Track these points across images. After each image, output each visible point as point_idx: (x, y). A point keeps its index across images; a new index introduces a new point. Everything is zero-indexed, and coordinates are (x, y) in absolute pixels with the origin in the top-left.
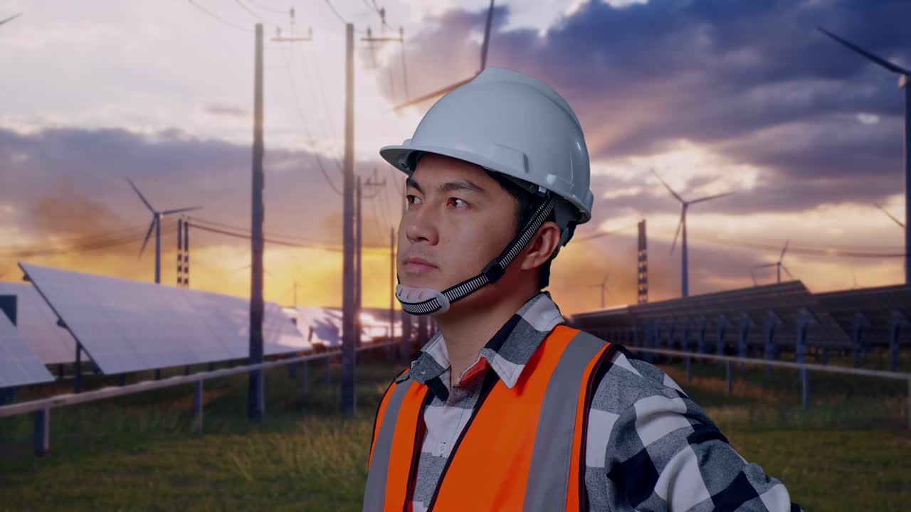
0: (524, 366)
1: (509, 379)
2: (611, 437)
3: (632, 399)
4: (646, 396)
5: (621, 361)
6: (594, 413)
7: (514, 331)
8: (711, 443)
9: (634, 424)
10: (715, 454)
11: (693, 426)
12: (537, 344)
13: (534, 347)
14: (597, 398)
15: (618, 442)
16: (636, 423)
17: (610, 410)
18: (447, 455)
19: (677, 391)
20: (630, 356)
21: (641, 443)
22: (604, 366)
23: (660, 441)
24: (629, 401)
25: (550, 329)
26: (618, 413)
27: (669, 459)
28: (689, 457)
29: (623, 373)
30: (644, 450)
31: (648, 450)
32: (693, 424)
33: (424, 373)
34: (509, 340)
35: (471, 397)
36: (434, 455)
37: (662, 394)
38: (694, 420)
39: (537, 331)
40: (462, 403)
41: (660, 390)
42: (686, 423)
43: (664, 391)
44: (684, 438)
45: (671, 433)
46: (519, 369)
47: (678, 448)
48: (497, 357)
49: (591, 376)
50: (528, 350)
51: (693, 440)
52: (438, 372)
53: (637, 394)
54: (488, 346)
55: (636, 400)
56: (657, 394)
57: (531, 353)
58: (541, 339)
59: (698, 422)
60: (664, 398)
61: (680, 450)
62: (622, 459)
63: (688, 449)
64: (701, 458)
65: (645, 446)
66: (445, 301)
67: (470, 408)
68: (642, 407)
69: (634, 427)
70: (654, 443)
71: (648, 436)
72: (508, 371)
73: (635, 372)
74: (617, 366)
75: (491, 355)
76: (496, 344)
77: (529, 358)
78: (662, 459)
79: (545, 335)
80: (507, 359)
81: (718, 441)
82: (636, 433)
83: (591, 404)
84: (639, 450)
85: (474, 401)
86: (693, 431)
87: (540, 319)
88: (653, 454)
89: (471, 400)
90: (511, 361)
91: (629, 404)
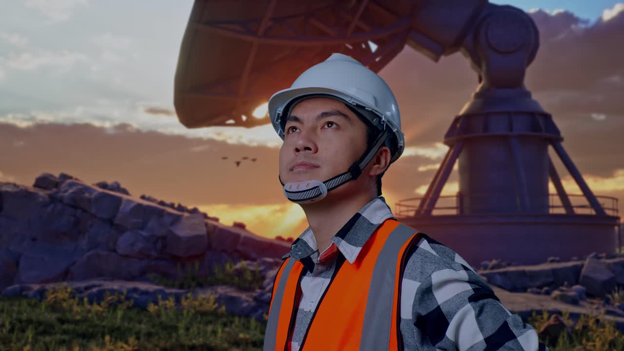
0: (361, 248)
1: (351, 257)
2: (415, 298)
3: (430, 271)
4: (439, 269)
5: (424, 245)
6: (405, 281)
7: (356, 224)
8: (485, 301)
9: (431, 289)
10: (487, 309)
11: (474, 289)
12: (372, 233)
13: (369, 235)
14: (407, 271)
15: (420, 302)
16: (433, 288)
17: (415, 279)
18: (313, 311)
19: (462, 265)
20: (431, 241)
21: (437, 302)
22: (412, 248)
23: (449, 300)
24: (428, 273)
25: (381, 222)
26: (420, 281)
27: (455, 313)
28: (469, 312)
29: (425, 254)
30: (439, 307)
31: (441, 307)
32: (473, 287)
33: (300, 253)
34: (351, 231)
35: (329, 270)
36: (305, 310)
37: (451, 268)
38: (474, 285)
39: (372, 224)
40: (323, 274)
41: (450, 265)
42: (468, 287)
43: (453, 265)
44: (466, 298)
45: (457, 295)
46: (358, 250)
47: (462, 305)
48: (343, 242)
49: (404, 254)
50: (364, 237)
51: (472, 299)
52: (310, 253)
53: (434, 268)
54: (337, 236)
55: (433, 272)
56: (447, 267)
57: (367, 239)
58: (374, 229)
59: (477, 287)
60: (452, 270)
61: (463, 307)
62: (424, 313)
63: (469, 306)
64: (477, 312)
65: (439, 304)
66: (324, 189)
67: (329, 278)
68: (437, 277)
69: (432, 291)
70: (446, 302)
71: (442, 297)
72: (350, 252)
73: (434, 253)
74: (421, 248)
75: (339, 242)
76: (343, 234)
77: (365, 242)
78: (451, 313)
79: (377, 226)
80: (350, 244)
81: (491, 300)
82: (433, 295)
83: (403, 275)
84: (435, 307)
85: (331, 273)
86: (473, 293)
87: (374, 215)
88: (444, 310)
89: (330, 272)
90: (353, 245)
91: (428, 275)
